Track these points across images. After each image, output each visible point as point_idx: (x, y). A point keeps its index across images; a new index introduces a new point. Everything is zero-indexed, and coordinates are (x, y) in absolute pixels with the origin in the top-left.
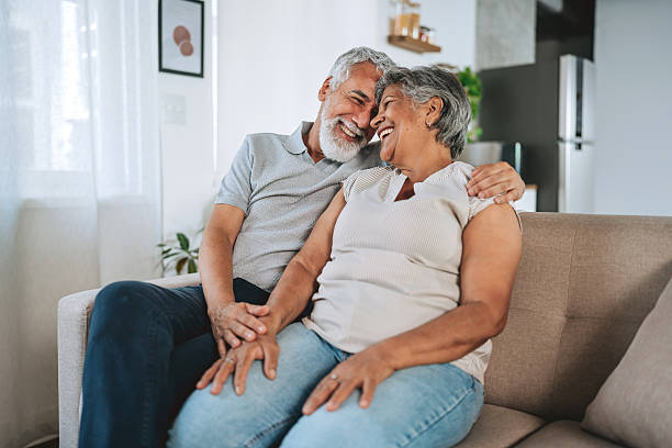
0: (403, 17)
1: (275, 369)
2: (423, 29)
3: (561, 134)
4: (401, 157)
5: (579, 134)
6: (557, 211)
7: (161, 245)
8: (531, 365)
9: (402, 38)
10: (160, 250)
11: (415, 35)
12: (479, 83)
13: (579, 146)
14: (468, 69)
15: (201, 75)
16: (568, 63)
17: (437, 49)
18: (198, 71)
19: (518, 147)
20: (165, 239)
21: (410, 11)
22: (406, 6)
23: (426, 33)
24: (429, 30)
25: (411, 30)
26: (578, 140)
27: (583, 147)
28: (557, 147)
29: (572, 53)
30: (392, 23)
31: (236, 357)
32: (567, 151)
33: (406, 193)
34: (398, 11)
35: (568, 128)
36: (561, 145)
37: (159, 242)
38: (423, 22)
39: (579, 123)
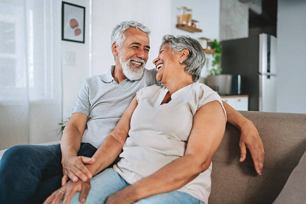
0: (184, 16)
1: (86, 198)
2: (193, 22)
3: (260, 71)
4: (166, 79)
5: (269, 71)
6: (258, 110)
7: (61, 124)
8: (233, 192)
9: (183, 25)
10: (61, 126)
11: (190, 24)
12: (221, 47)
13: (269, 77)
14: (215, 40)
15: (83, 42)
16: (263, 38)
17: (200, 31)
18: (82, 40)
19: (239, 77)
20: (64, 121)
21: (187, 13)
22: (185, 10)
23: (195, 23)
24: (196, 22)
25: (188, 22)
26: (269, 74)
27: (271, 77)
28: (258, 77)
29: (265, 33)
30: (178, 18)
31: (66, 189)
32: (263, 79)
33: (167, 99)
34: (181, 13)
35: (263, 68)
36: (260, 76)
37: (61, 122)
38: (193, 18)
39: (269, 66)
